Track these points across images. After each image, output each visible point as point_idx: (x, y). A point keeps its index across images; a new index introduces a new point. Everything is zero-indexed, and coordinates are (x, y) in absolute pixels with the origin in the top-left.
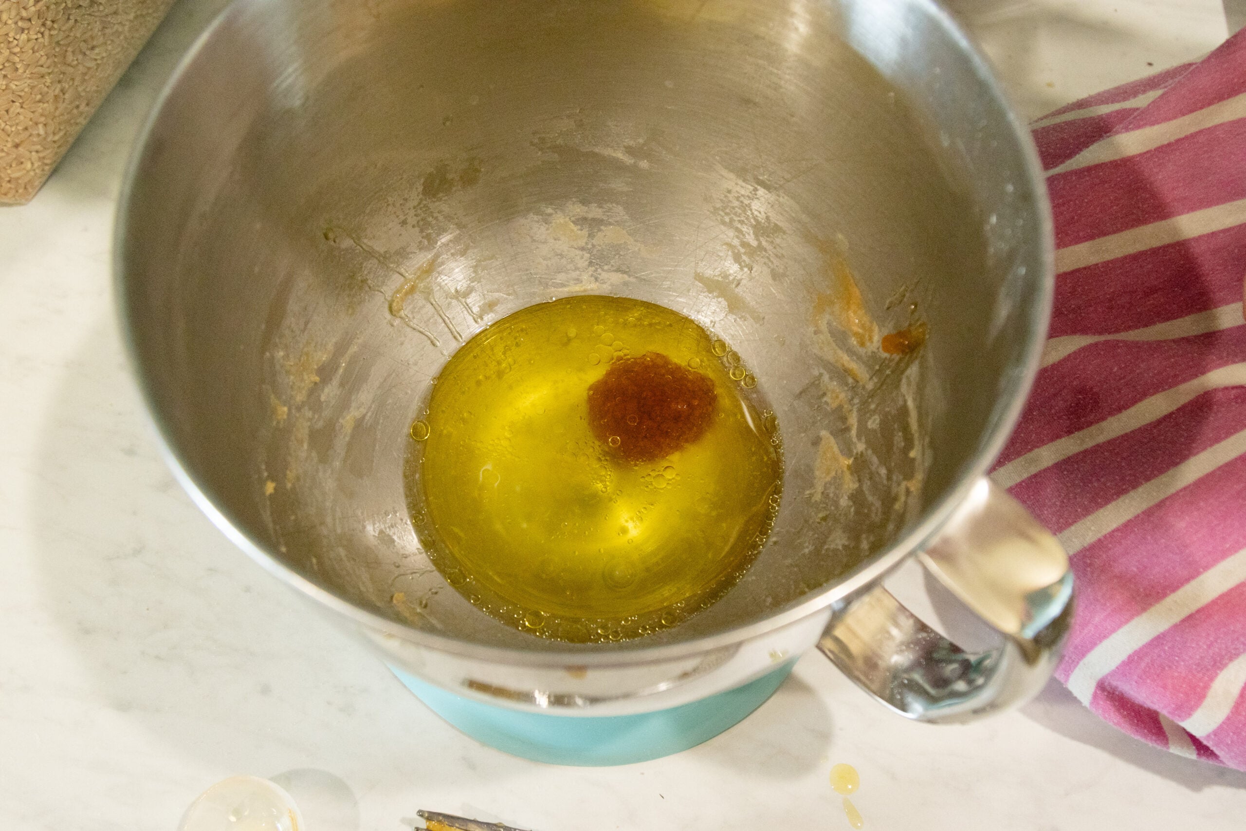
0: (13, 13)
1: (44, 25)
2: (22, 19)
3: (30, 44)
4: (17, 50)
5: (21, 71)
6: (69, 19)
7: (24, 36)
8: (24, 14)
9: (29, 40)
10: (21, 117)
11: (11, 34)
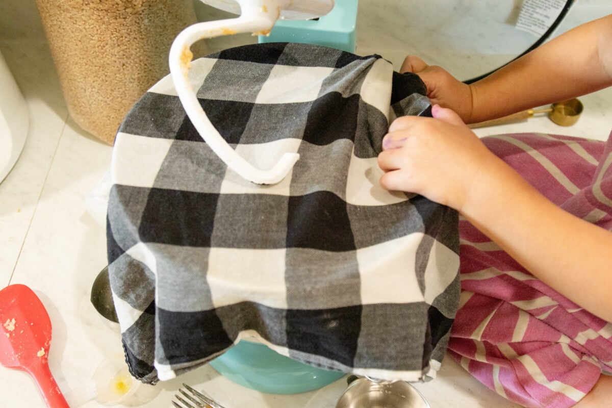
0: (129, 76)
1: (139, 83)
2: (132, 78)
3: (133, 88)
4: (127, 89)
5: (127, 97)
6: (148, 83)
7: (131, 85)
8: (133, 77)
9: (133, 87)
10: (123, 114)
11: (127, 83)
